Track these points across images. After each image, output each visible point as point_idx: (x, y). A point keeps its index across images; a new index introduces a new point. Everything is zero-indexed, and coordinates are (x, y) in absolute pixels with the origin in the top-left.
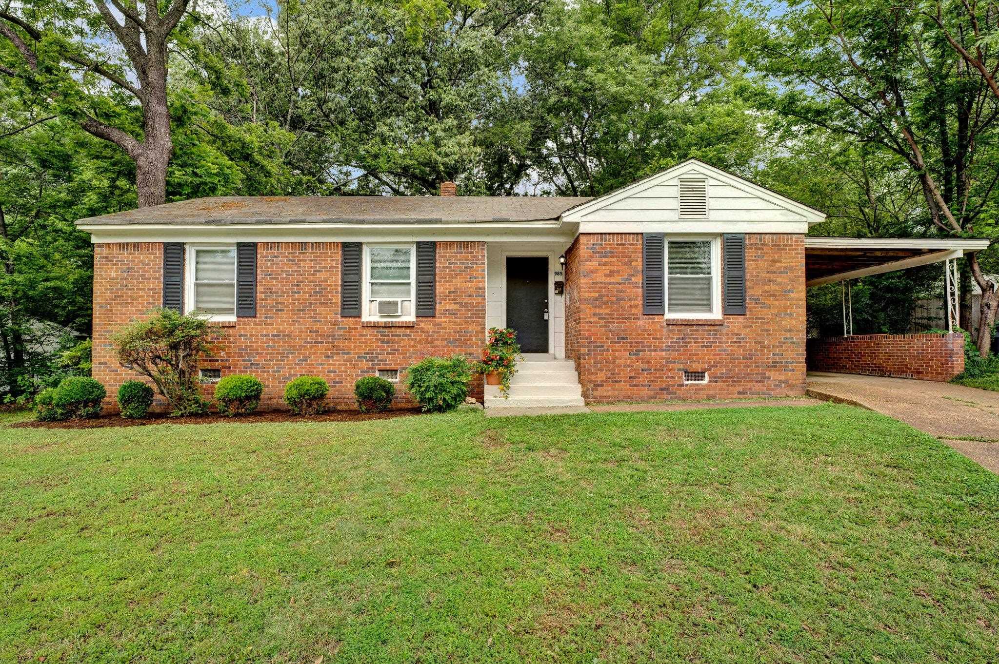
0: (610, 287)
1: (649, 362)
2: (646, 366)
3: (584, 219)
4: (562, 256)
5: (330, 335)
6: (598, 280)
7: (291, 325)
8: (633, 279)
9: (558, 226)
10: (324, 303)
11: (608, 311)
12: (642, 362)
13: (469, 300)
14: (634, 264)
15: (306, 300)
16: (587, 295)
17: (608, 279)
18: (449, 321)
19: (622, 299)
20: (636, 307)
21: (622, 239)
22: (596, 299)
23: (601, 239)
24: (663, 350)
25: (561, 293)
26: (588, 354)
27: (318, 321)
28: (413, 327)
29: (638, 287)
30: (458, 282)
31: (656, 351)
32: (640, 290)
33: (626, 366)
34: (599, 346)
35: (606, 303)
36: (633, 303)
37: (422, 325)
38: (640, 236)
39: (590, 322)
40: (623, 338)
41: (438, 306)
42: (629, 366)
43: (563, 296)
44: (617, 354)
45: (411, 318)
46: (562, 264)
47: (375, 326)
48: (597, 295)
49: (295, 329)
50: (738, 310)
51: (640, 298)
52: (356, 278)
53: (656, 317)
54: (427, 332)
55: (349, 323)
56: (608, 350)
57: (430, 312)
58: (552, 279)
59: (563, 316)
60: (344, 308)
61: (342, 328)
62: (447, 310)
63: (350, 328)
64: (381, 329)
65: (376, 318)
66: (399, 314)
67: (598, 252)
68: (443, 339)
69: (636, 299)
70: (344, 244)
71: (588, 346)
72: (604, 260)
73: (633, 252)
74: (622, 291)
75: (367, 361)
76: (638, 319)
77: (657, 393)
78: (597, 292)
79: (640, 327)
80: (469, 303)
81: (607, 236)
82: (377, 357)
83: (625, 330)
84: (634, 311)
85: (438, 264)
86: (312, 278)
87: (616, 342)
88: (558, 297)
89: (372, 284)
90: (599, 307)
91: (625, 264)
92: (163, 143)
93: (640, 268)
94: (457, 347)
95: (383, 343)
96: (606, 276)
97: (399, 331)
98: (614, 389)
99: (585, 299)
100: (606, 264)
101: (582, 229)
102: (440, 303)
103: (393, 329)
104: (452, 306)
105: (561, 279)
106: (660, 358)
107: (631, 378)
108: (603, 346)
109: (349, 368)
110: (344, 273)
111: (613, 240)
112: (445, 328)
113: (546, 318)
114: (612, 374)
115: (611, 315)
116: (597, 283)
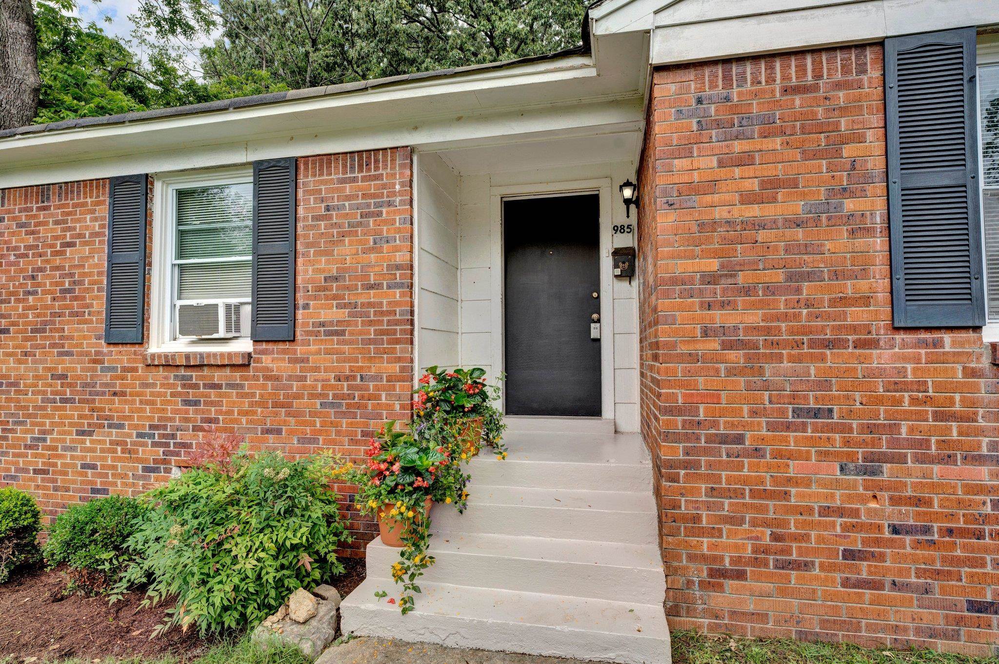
0: (761, 236)
1: (918, 501)
2: (908, 516)
3: (666, 18)
4: (628, 184)
5: (86, 385)
6: (720, 214)
7: (20, 362)
8: (849, 205)
9: (592, 72)
10: (77, 314)
11: (755, 317)
12: (895, 501)
13: (372, 296)
14: (848, 151)
15: (46, 307)
16: (682, 267)
17: (754, 211)
18: (328, 352)
19: (809, 276)
20: (866, 301)
21: (801, 70)
22: (711, 279)
23: (727, 79)
24: (980, 460)
25: (628, 274)
26: (686, 465)
27: (68, 354)
28: (246, 366)
29: (869, 231)
30: (346, 250)
31: (950, 459)
32: (879, 243)
33: (826, 511)
34: (724, 439)
35: (747, 291)
36: (849, 287)
37: (267, 361)
38: (869, 55)
39: (693, 358)
40: (816, 414)
41: (300, 313)
42: (841, 512)
43: (635, 283)
44: (794, 468)
45: (245, 345)
46: (627, 202)
47: (168, 364)
48: (714, 265)
49: (26, 371)
51: (880, 268)
52: (136, 256)
53: (947, 338)
54: (277, 378)
55: (121, 356)
56: (757, 452)
57: (281, 330)
58: (608, 242)
59: (636, 329)
60: (111, 322)
61: (109, 369)
62: (323, 324)
63: (124, 369)
64: (182, 372)
65: (182, 346)
66: (222, 333)
67: (718, 124)
68: (312, 396)
69: (864, 273)
70: (117, 182)
71: (687, 438)
72: (738, 146)
73: (844, 111)
74: (806, 249)
75: (155, 444)
76: (873, 344)
77: (959, 621)
78: (715, 254)
79: (880, 373)
80: (370, 305)
81: (749, 68)
82: (173, 436)
83: (823, 385)
84: (856, 315)
85: (301, 211)
86: (58, 261)
87: (788, 427)
88: (624, 285)
89: (182, 268)
90: (723, 305)
91: (816, 155)
93: (876, 164)
94: (344, 414)
95: (187, 403)
96: (748, 199)
97: (217, 376)
98: (783, 592)
99: (674, 281)
100: (745, 160)
101: (660, 52)
102: (306, 306)
103: (206, 372)
104: (332, 314)
105: (626, 241)
106: (972, 489)
107: (849, 555)
108: (739, 439)
109: (120, 459)
110: (113, 246)
111: (771, 80)
112: (317, 369)
113: (594, 334)
114: (776, 537)
115: (768, 331)
116: (714, 225)
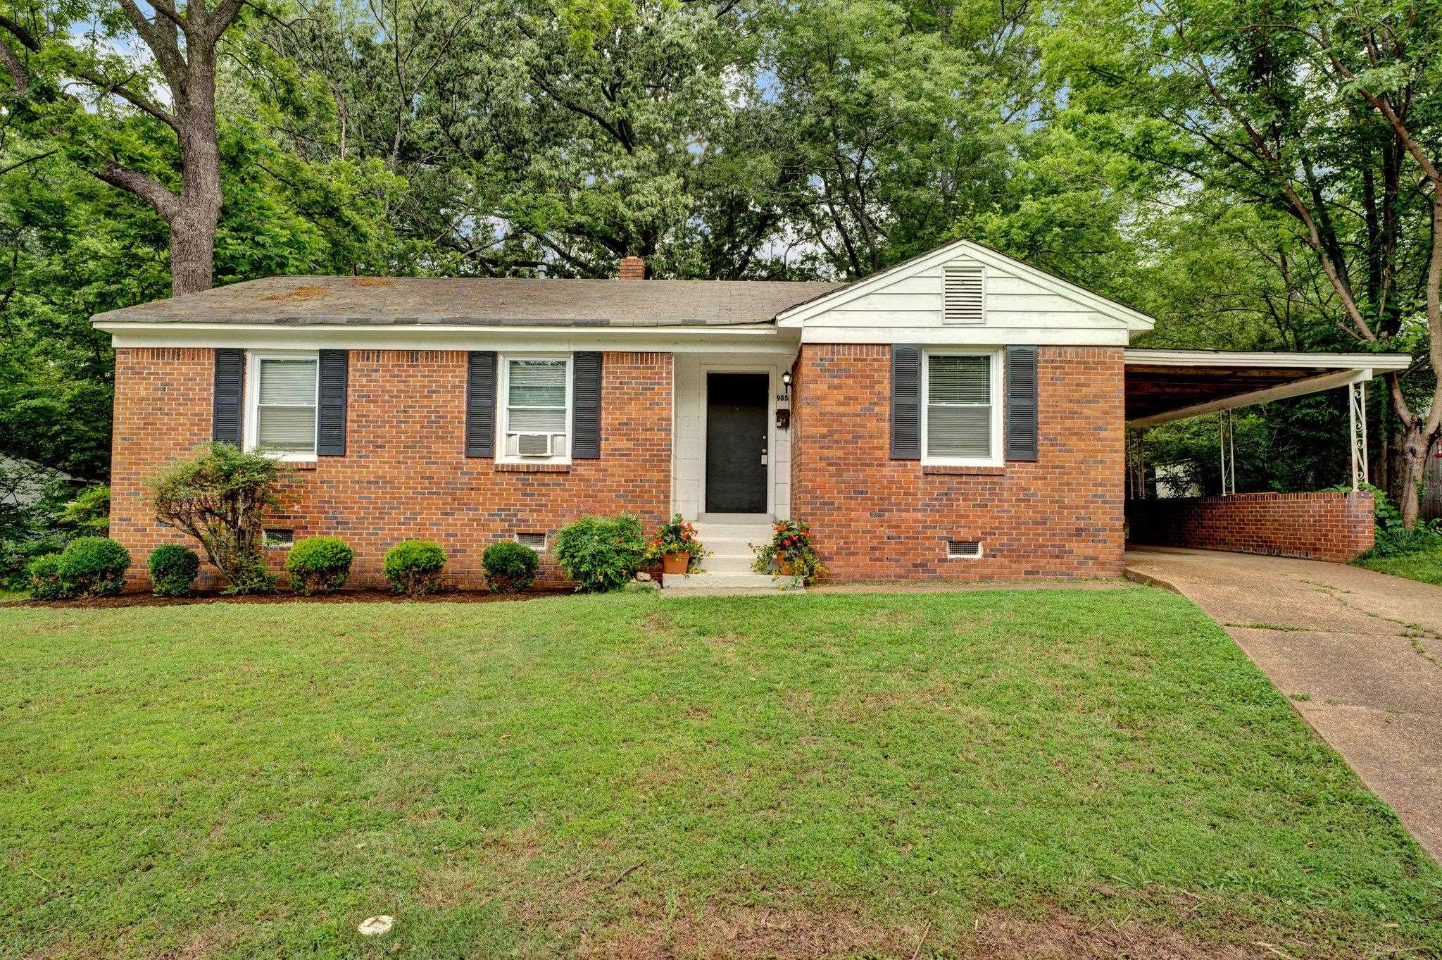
0: (844, 419)
1: (896, 527)
2: (892, 532)
3: (808, 323)
4: (787, 374)
5: (450, 483)
6: (828, 409)
7: (394, 468)
8: (877, 409)
9: (775, 332)
10: (442, 438)
11: (840, 453)
12: (889, 527)
13: (648, 435)
14: (877, 387)
15: (417, 432)
16: (811, 431)
17: (841, 409)
18: (620, 466)
19: (861, 437)
20: (881, 448)
21: (861, 352)
22: (824, 436)
23: (833, 353)
24: (916, 510)
25: (785, 426)
26: (811, 515)
27: (433, 463)
28: (567, 473)
29: (884, 420)
30: (633, 409)
31: (907, 510)
32: (887, 425)
33: (864, 532)
34: (827, 504)
35: (838, 442)
36: (876, 442)
37: (581, 470)
38: (887, 349)
39: (815, 470)
40: (862, 493)
41: (603, 443)
42: (869, 532)
43: (789, 431)
44: (853, 515)
45: (566, 460)
46: (786, 384)
47: (513, 471)
48: (825, 430)
49: (400, 474)
50: (1027, 454)
51: (887, 435)
52: (488, 403)
53: (909, 463)
54: (588, 480)
55: (477, 465)
56: (839, 509)
57: (592, 453)
58: (773, 406)
59: (789, 460)
60: (469, 444)
61: (466, 474)
62: (617, 450)
63: (479, 474)
64: (522, 476)
65: (516, 460)
66: (549, 453)
67: (828, 371)
68: (610, 491)
69: (881, 437)
70: (472, 355)
71: (812, 503)
72: (836, 381)
73: (877, 371)
74: (860, 426)
75: (502, 520)
76: (883, 465)
77: (909, 571)
78: (825, 426)
79: (885, 477)
80: (647, 440)
81: (841, 348)
82: (516, 515)
83: (865, 481)
84: (878, 453)
85: (604, 384)
86: (425, 402)
87: (851, 498)
88: (782, 432)
89: (511, 411)
90: (828, 448)
91: (866, 387)
92: (209, 196)
93: (887, 393)
94: (630, 501)
95: (524, 495)
96: (839, 404)
97: (547, 478)
98: (848, 565)
99: (808, 437)
100: (838, 387)
101: (806, 337)
102: (607, 439)
103: (539, 476)
104: (624, 444)
105: (785, 405)
106: (915, 521)
107: (872, 548)
108: (833, 503)
109: (476, 530)
110: (471, 395)
111: (850, 354)
112: (613, 475)
113: (763, 462)
114: (846, 543)
115: (845, 459)
116: (825, 414)
